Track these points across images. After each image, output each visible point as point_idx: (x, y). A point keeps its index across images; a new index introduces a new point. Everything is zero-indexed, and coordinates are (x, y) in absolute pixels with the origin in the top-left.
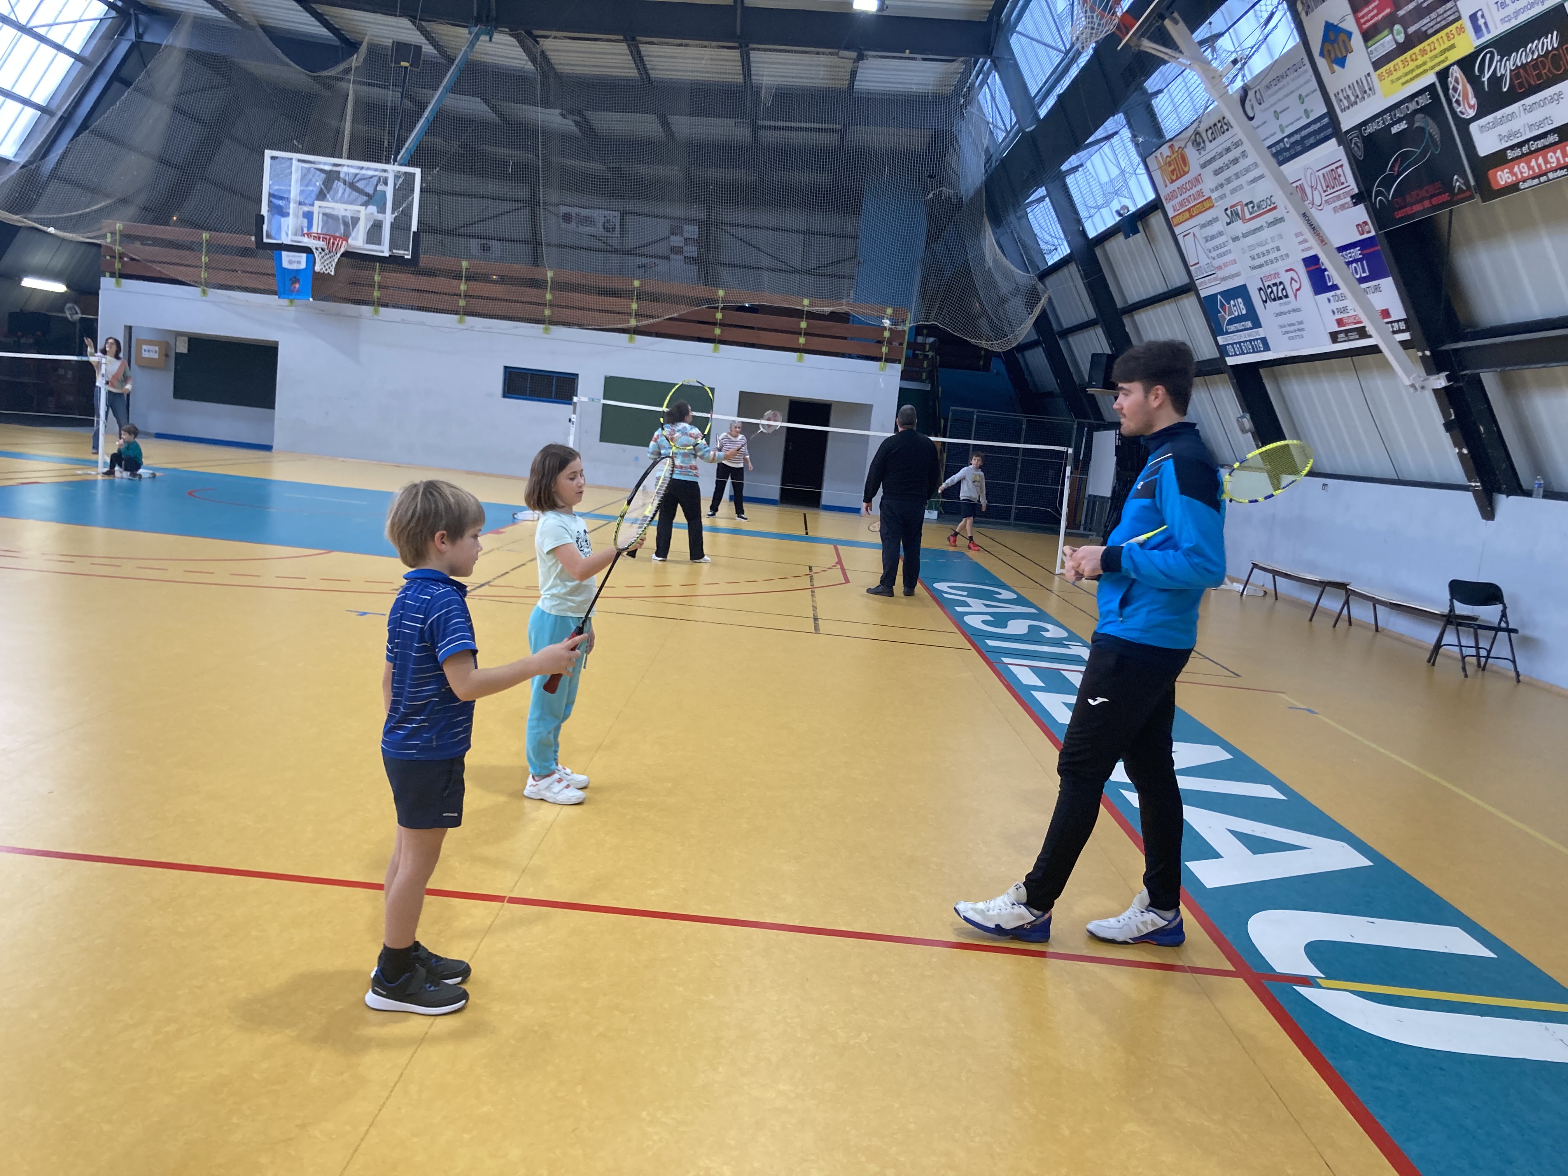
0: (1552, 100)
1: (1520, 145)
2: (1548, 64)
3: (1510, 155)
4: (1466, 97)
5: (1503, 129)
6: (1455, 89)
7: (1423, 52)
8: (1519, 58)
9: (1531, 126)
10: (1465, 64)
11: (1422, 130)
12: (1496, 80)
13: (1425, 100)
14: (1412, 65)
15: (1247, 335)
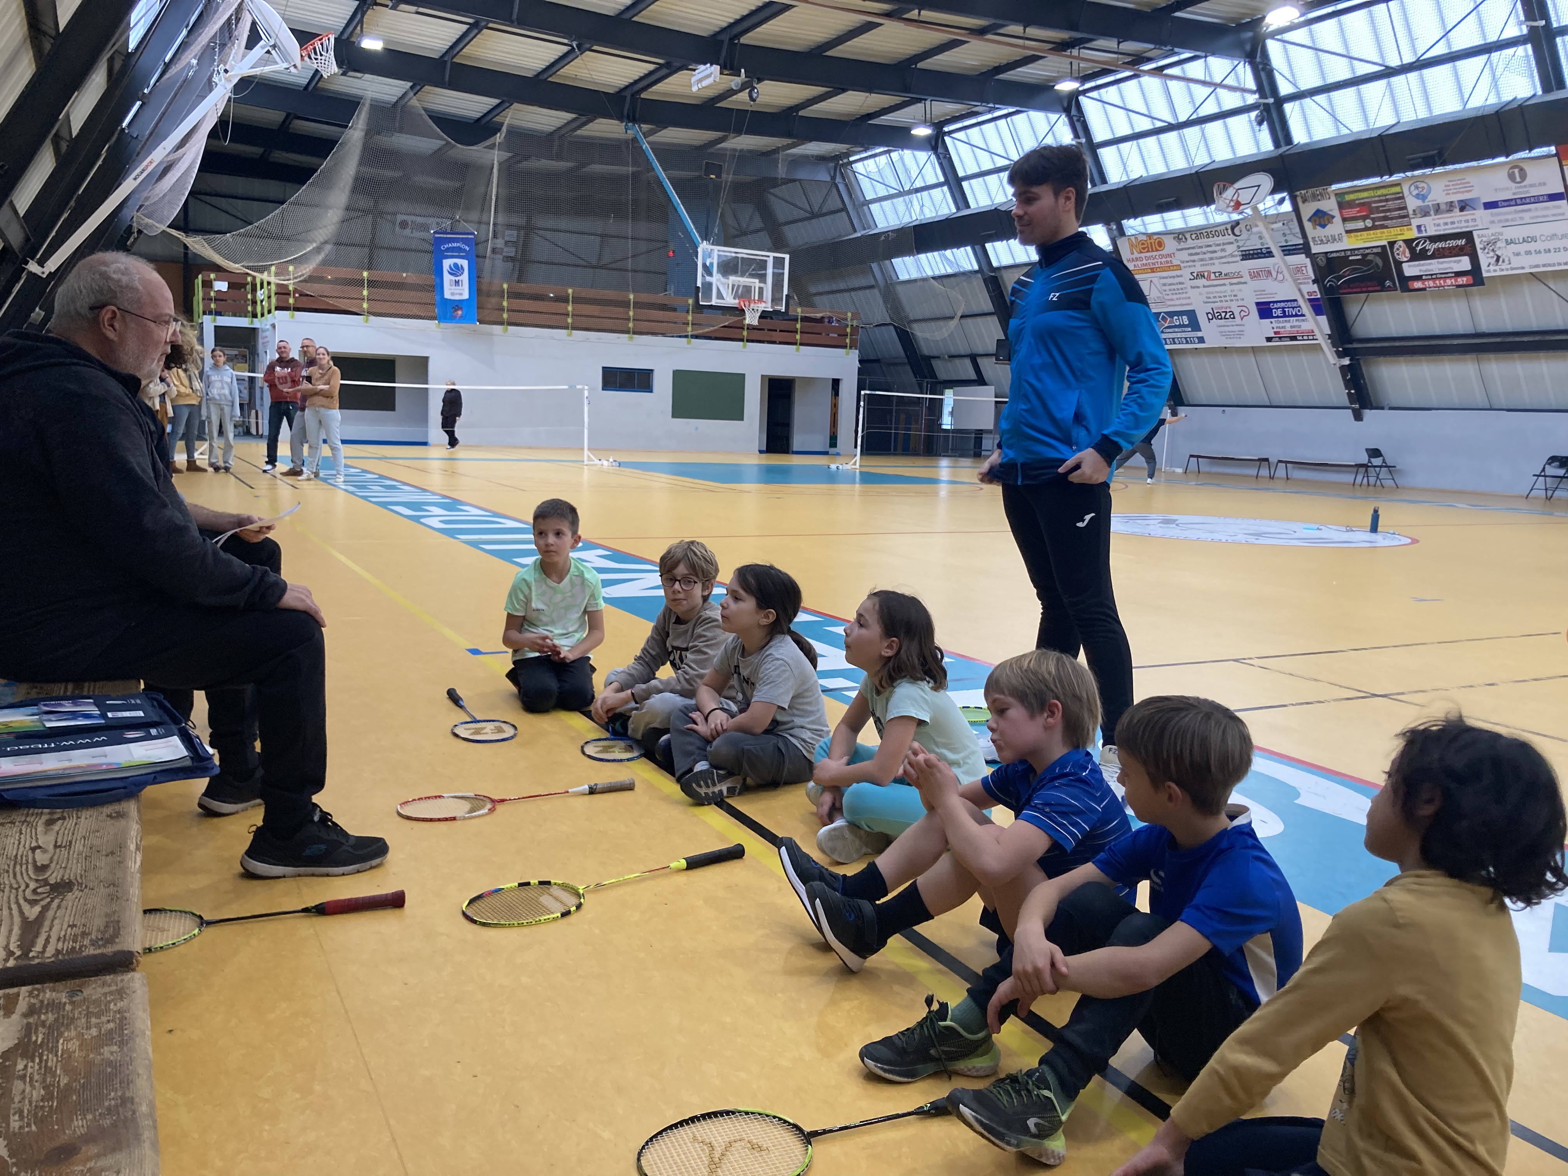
0: (1455, 262)
1: (1432, 275)
2: (1457, 249)
3: (1424, 277)
4: (1404, 253)
5: (1424, 268)
6: (1398, 249)
7: (1381, 233)
8: (1441, 245)
9: (1439, 269)
10: (1408, 242)
11: (1371, 261)
12: (1424, 250)
13: (1379, 250)
14: (1373, 236)
15: (1184, 335)
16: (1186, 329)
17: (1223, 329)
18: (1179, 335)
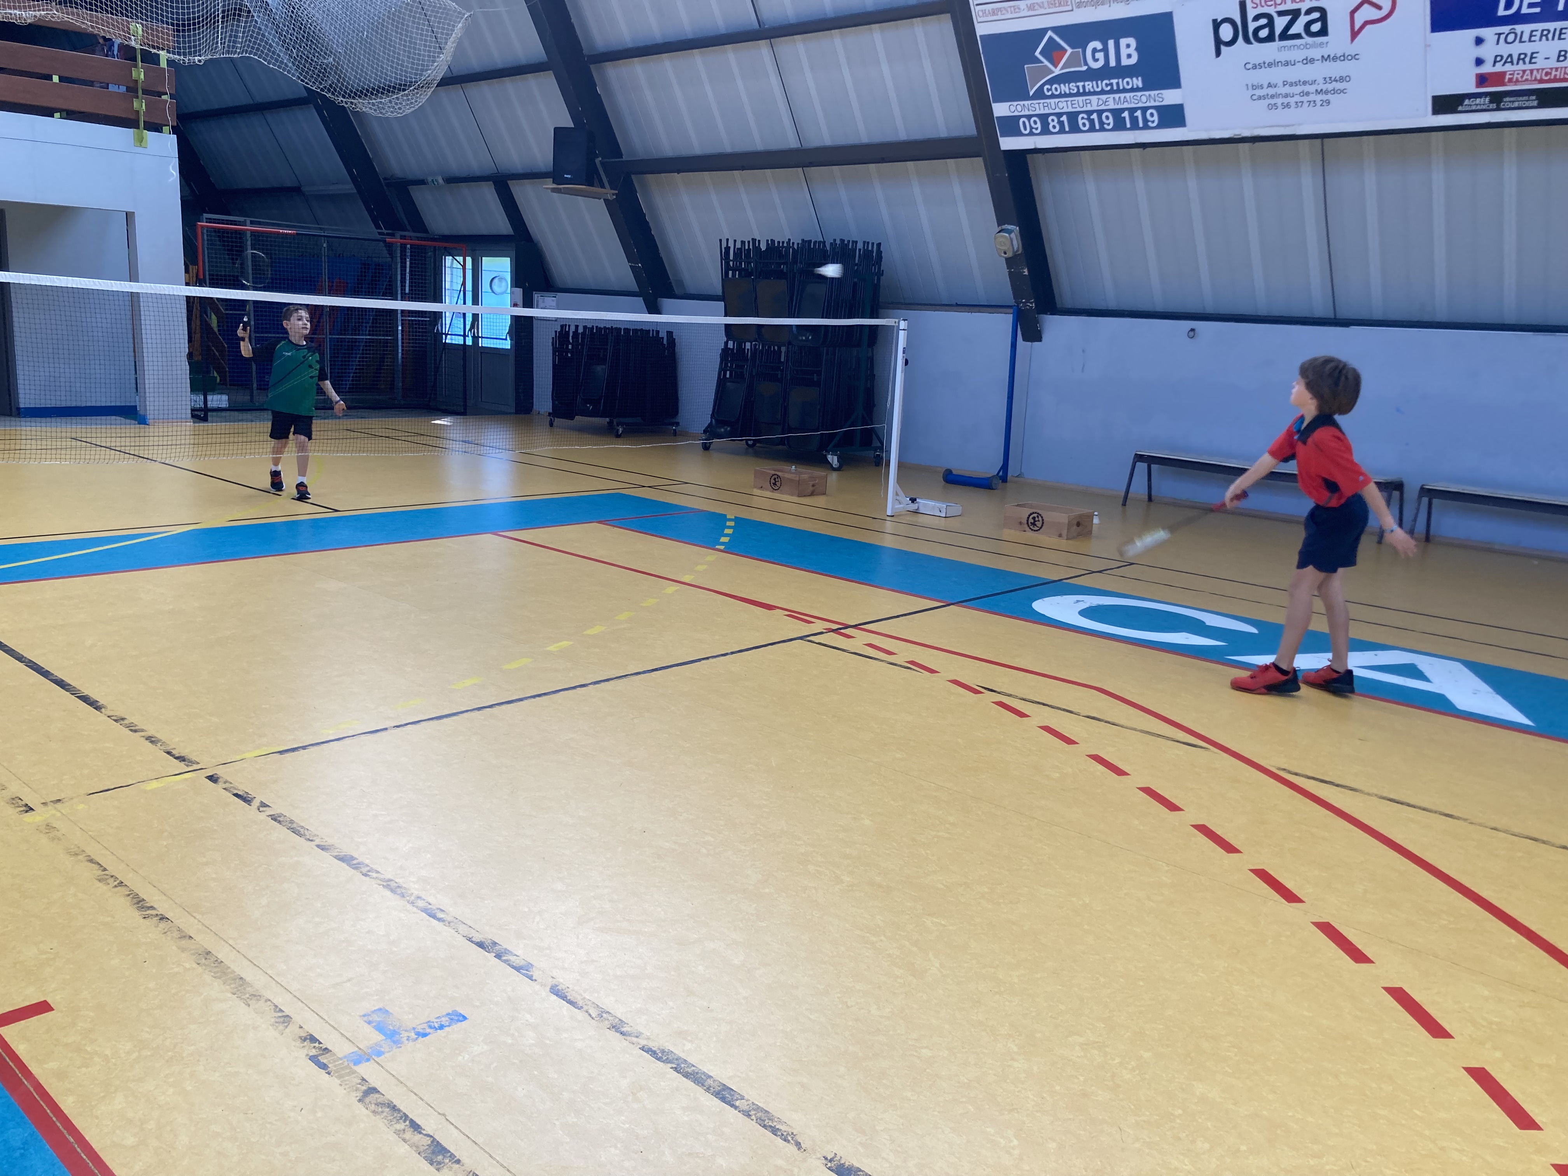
15: (1111, 102)
16: (1125, 83)
17: (1263, 76)
18: (1094, 103)
